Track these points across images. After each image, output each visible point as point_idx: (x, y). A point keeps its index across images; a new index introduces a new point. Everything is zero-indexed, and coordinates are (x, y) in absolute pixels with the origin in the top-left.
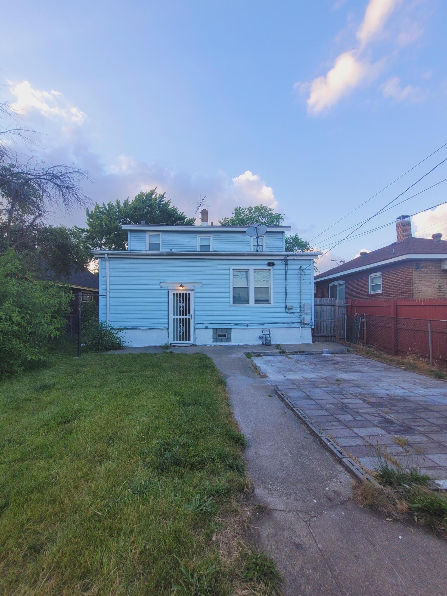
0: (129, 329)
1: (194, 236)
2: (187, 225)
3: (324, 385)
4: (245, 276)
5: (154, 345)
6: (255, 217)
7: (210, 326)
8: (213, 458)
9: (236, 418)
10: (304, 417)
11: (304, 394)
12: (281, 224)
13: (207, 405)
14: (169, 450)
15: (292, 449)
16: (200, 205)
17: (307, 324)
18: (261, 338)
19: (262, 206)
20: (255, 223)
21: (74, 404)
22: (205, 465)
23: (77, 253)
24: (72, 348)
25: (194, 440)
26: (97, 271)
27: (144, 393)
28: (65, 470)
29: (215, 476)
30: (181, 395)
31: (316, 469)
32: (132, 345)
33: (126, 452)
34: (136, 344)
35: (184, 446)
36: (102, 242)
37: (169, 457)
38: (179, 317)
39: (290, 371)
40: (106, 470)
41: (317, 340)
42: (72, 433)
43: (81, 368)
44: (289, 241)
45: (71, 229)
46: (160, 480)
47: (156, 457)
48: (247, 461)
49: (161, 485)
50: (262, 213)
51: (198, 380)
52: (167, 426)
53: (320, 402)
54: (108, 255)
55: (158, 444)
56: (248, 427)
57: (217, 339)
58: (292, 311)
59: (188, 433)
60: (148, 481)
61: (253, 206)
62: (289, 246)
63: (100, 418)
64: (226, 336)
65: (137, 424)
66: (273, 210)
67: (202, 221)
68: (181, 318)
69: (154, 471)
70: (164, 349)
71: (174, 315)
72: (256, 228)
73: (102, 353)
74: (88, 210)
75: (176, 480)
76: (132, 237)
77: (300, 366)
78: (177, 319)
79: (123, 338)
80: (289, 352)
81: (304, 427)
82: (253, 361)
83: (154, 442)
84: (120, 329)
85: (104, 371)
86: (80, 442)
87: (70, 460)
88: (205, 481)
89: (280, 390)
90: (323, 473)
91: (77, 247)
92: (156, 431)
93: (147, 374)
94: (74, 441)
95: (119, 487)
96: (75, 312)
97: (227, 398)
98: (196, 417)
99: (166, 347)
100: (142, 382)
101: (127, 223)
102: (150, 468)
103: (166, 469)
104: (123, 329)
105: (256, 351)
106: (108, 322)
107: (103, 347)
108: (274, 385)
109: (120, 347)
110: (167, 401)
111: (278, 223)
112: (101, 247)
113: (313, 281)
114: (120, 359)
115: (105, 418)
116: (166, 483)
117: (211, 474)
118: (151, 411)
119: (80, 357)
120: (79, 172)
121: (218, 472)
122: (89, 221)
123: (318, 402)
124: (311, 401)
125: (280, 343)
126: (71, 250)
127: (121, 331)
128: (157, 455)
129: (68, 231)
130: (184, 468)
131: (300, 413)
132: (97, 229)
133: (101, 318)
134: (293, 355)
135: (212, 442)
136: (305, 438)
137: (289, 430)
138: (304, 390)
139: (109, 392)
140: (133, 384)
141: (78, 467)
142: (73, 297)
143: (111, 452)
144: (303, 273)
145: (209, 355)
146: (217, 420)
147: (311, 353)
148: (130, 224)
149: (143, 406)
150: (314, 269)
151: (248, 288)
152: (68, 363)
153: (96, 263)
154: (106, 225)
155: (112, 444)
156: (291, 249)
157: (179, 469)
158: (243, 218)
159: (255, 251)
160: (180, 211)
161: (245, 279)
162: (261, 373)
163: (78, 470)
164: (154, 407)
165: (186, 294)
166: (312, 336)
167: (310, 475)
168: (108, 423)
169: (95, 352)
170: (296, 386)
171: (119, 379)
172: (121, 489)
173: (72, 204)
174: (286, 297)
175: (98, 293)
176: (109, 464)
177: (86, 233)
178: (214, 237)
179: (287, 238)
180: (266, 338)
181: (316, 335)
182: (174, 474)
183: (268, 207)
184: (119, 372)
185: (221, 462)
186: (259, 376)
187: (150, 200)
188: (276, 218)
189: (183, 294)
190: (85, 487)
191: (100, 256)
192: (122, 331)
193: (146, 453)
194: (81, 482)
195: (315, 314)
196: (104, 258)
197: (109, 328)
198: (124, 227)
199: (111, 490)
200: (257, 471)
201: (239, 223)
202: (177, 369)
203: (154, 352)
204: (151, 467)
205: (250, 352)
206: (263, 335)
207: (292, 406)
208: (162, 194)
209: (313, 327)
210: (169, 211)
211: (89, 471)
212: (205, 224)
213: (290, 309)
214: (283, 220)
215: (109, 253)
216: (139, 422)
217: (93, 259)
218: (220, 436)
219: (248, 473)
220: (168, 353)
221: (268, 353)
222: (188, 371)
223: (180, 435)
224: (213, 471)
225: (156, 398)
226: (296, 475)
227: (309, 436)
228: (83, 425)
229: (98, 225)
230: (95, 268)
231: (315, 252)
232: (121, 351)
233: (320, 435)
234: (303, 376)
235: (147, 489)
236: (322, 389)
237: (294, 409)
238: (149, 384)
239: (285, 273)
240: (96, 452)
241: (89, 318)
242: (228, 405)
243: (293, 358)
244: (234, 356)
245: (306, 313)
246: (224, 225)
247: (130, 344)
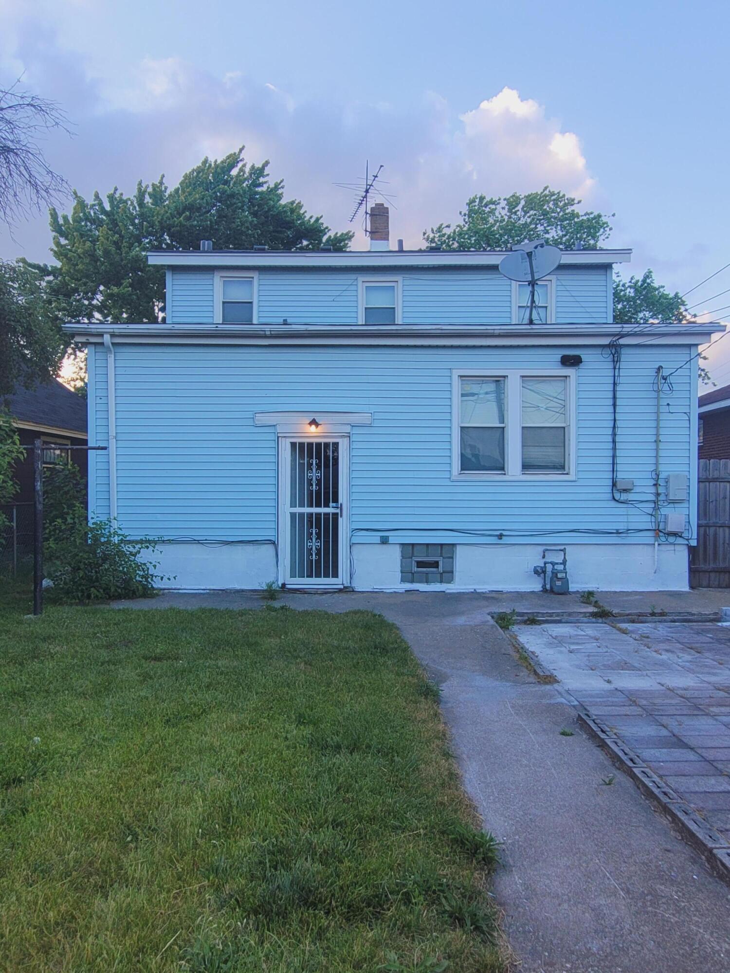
0: (170, 542)
1: (350, 282)
2: (328, 251)
3: (723, 709)
4: (492, 397)
5: (238, 587)
6: (526, 225)
7: (394, 538)
8: (406, 893)
9: (469, 789)
10: (665, 793)
11: (665, 732)
12: (600, 244)
13: (387, 753)
14: (287, 865)
15: (629, 878)
16: (367, 191)
17: (675, 534)
18: (539, 572)
19: (547, 192)
20: (526, 241)
21: (30, 738)
22: (384, 910)
23: (28, 333)
24: (18, 593)
25: (354, 844)
26: (79, 384)
27: (214, 715)
28: (13, 903)
29: (413, 940)
30: (315, 723)
31: (700, 936)
32: (179, 587)
33: (170, 867)
34: (188, 583)
35: (327, 857)
36: (95, 302)
37: (287, 884)
38: (307, 510)
39: (624, 666)
40: (119, 909)
41: (705, 583)
42: (27, 811)
43: (44, 646)
44: (625, 295)
45: (14, 264)
46: (262, 943)
47: (252, 881)
48: (500, 904)
49: (267, 956)
50: (545, 213)
51: (361, 686)
52: (278, 803)
53: (710, 755)
54: (113, 335)
55: (256, 849)
56: (502, 815)
57: (413, 574)
58: (631, 496)
59: (336, 824)
60: (232, 943)
61: (522, 193)
62: (624, 307)
63: (97, 776)
64: (437, 567)
65: (197, 796)
66: (579, 202)
67: (372, 239)
68: (312, 514)
69: (248, 917)
70: (264, 598)
71: (293, 505)
72: (529, 255)
73: (98, 607)
74: (56, 214)
75: (307, 945)
76: (175, 287)
77: (654, 654)
78: (302, 515)
79: (155, 566)
80: (621, 615)
81: (664, 821)
82: (515, 638)
83: (246, 842)
84: (147, 543)
85: (104, 654)
86: (49, 835)
87: (26, 879)
88: (385, 951)
89: (594, 717)
90: (718, 948)
91: (30, 315)
92: (249, 815)
93: (220, 664)
94: (33, 833)
95: (156, 955)
96: (27, 492)
97: (442, 736)
98: (356, 782)
99: (270, 594)
100: (208, 687)
101: (163, 249)
102: (235, 909)
103: (278, 914)
104: (155, 542)
105: (522, 608)
106: (113, 521)
107: (101, 591)
108: (576, 703)
109: (147, 592)
110: (276, 737)
111: (592, 242)
112: (90, 316)
113: (696, 411)
114: (147, 624)
115: (111, 777)
116: (279, 951)
117: (401, 934)
118: (234, 763)
119: (39, 616)
120: (32, 105)
121: (422, 931)
122: (58, 244)
123: (704, 755)
124: (685, 751)
125: (595, 590)
126: (12, 323)
127: (147, 547)
128: (253, 877)
129: (6, 273)
130: (327, 913)
131: (654, 782)
132: (80, 267)
133: (95, 512)
134: (633, 622)
135: (402, 850)
136: (669, 851)
137: (620, 829)
138: (665, 720)
139: (120, 709)
140: (184, 691)
141: (47, 900)
142: (22, 453)
143: (131, 866)
144: (666, 387)
145: (390, 617)
146: (416, 792)
147: (687, 619)
148: (170, 249)
149: (212, 748)
150: (700, 376)
151: (503, 428)
152: (8, 631)
153: (78, 360)
154: (107, 253)
155: (132, 845)
156: (631, 318)
157: (315, 916)
158: (489, 228)
159: (526, 321)
160: (310, 212)
161: (494, 406)
162: (539, 671)
163: (48, 906)
164: (242, 752)
165: (327, 445)
166: (691, 570)
167: (681, 952)
168: (121, 790)
169: (81, 602)
170: (640, 709)
171: (146, 677)
172: (162, 959)
173: (15, 195)
174: (614, 457)
175: (85, 442)
176: (128, 896)
177: (51, 278)
178: (407, 282)
179: (618, 286)
180: (555, 574)
181: (702, 566)
182: (302, 929)
183: (564, 196)
184: (146, 658)
185: (428, 905)
186: (532, 679)
187: (226, 182)
188: (589, 227)
189: (319, 445)
190: (68, 949)
191: (93, 340)
192: (151, 548)
193: (225, 871)
194: (56, 936)
195: (701, 504)
196: (102, 344)
197: (116, 540)
198: (155, 260)
199: (135, 959)
200: (530, 932)
201: (480, 244)
202: (301, 655)
203: (236, 607)
204: (239, 907)
205: (508, 611)
206: (545, 563)
207: (630, 764)
208: (259, 165)
209: (694, 543)
210: (280, 213)
211: (74, 909)
212: (380, 245)
213: (625, 491)
214: (608, 232)
215: (116, 331)
216: (202, 791)
217: (70, 351)
218: (425, 834)
219: (504, 936)
220: (275, 610)
221: (558, 615)
222: (332, 659)
223: (315, 828)
224: (408, 925)
225: (247, 728)
226: (639, 948)
227: (679, 847)
228: (54, 791)
229: (83, 253)
230: (75, 376)
231: (702, 325)
232: (147, 601)
233: (710, 845)
234: (663, 682)
235: (229, 964)
236: (716, 720)
237: (635, 770)
238: (228, 692)
239: (611, 388)
240: (91, 864)
241: (66, 510)
242: (447, 755)
243: (632, 632)
244: (461, 620)
245: (674, 502)
246: (434, 250)
247: (172, 585)
